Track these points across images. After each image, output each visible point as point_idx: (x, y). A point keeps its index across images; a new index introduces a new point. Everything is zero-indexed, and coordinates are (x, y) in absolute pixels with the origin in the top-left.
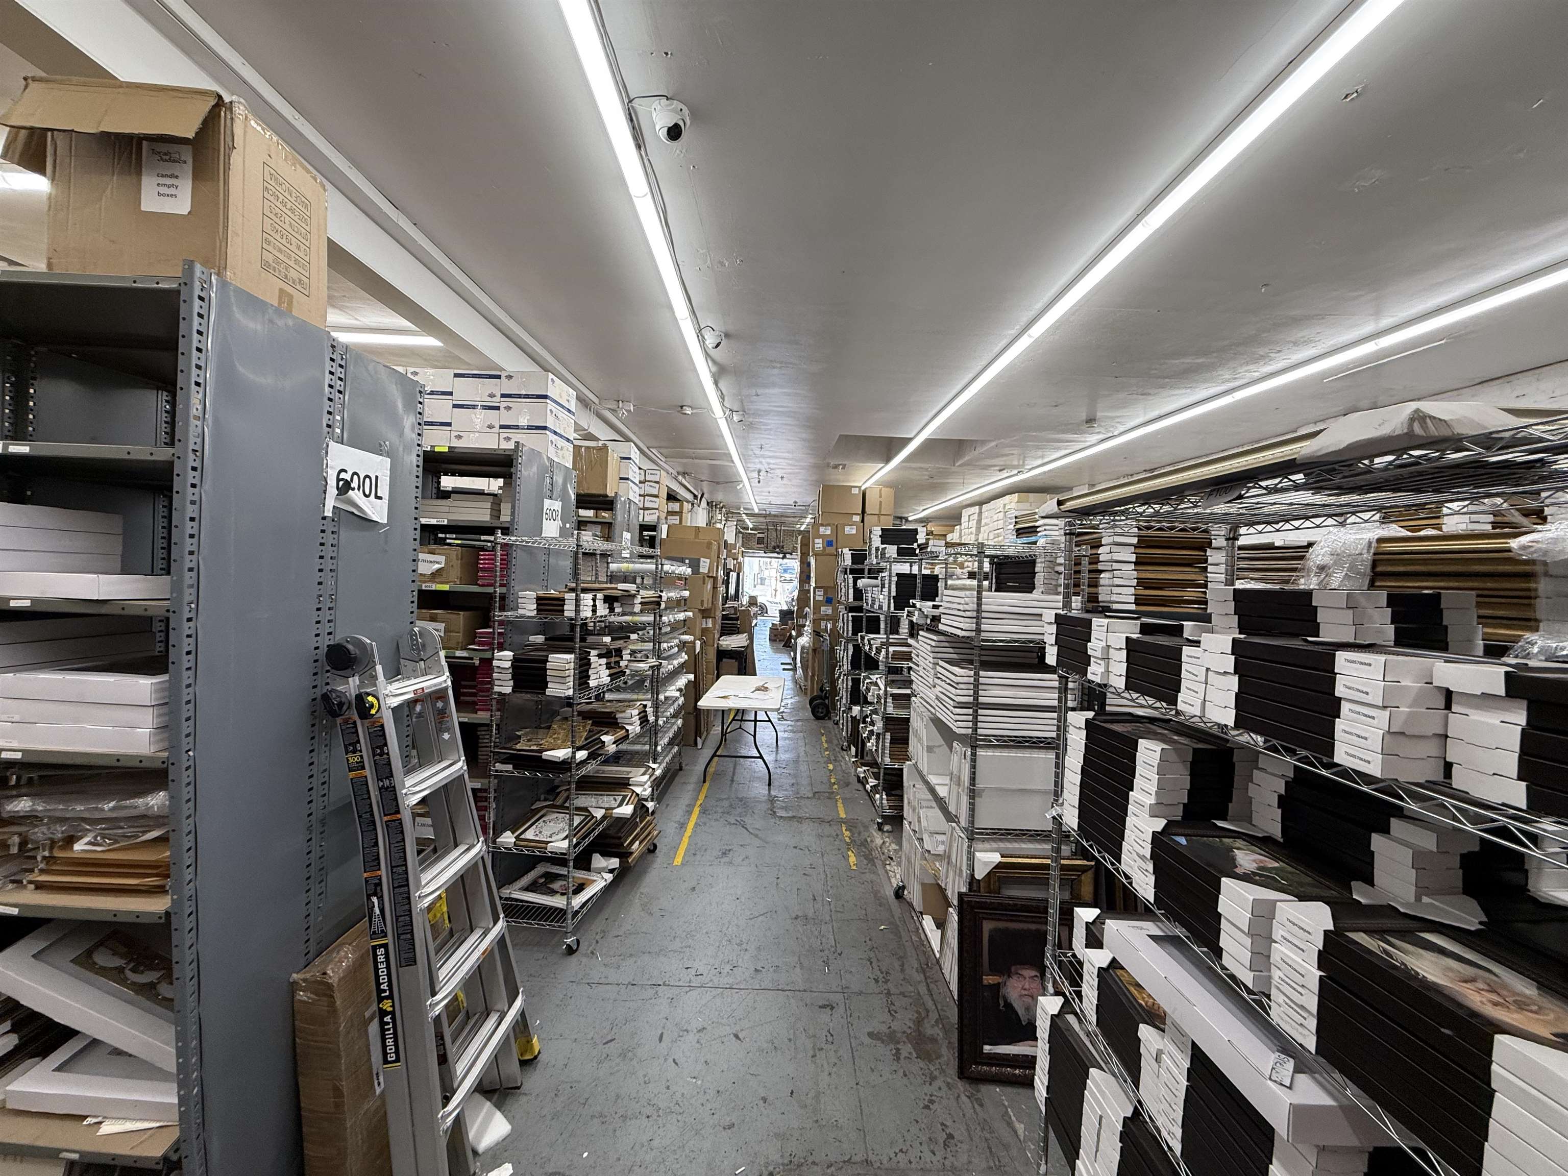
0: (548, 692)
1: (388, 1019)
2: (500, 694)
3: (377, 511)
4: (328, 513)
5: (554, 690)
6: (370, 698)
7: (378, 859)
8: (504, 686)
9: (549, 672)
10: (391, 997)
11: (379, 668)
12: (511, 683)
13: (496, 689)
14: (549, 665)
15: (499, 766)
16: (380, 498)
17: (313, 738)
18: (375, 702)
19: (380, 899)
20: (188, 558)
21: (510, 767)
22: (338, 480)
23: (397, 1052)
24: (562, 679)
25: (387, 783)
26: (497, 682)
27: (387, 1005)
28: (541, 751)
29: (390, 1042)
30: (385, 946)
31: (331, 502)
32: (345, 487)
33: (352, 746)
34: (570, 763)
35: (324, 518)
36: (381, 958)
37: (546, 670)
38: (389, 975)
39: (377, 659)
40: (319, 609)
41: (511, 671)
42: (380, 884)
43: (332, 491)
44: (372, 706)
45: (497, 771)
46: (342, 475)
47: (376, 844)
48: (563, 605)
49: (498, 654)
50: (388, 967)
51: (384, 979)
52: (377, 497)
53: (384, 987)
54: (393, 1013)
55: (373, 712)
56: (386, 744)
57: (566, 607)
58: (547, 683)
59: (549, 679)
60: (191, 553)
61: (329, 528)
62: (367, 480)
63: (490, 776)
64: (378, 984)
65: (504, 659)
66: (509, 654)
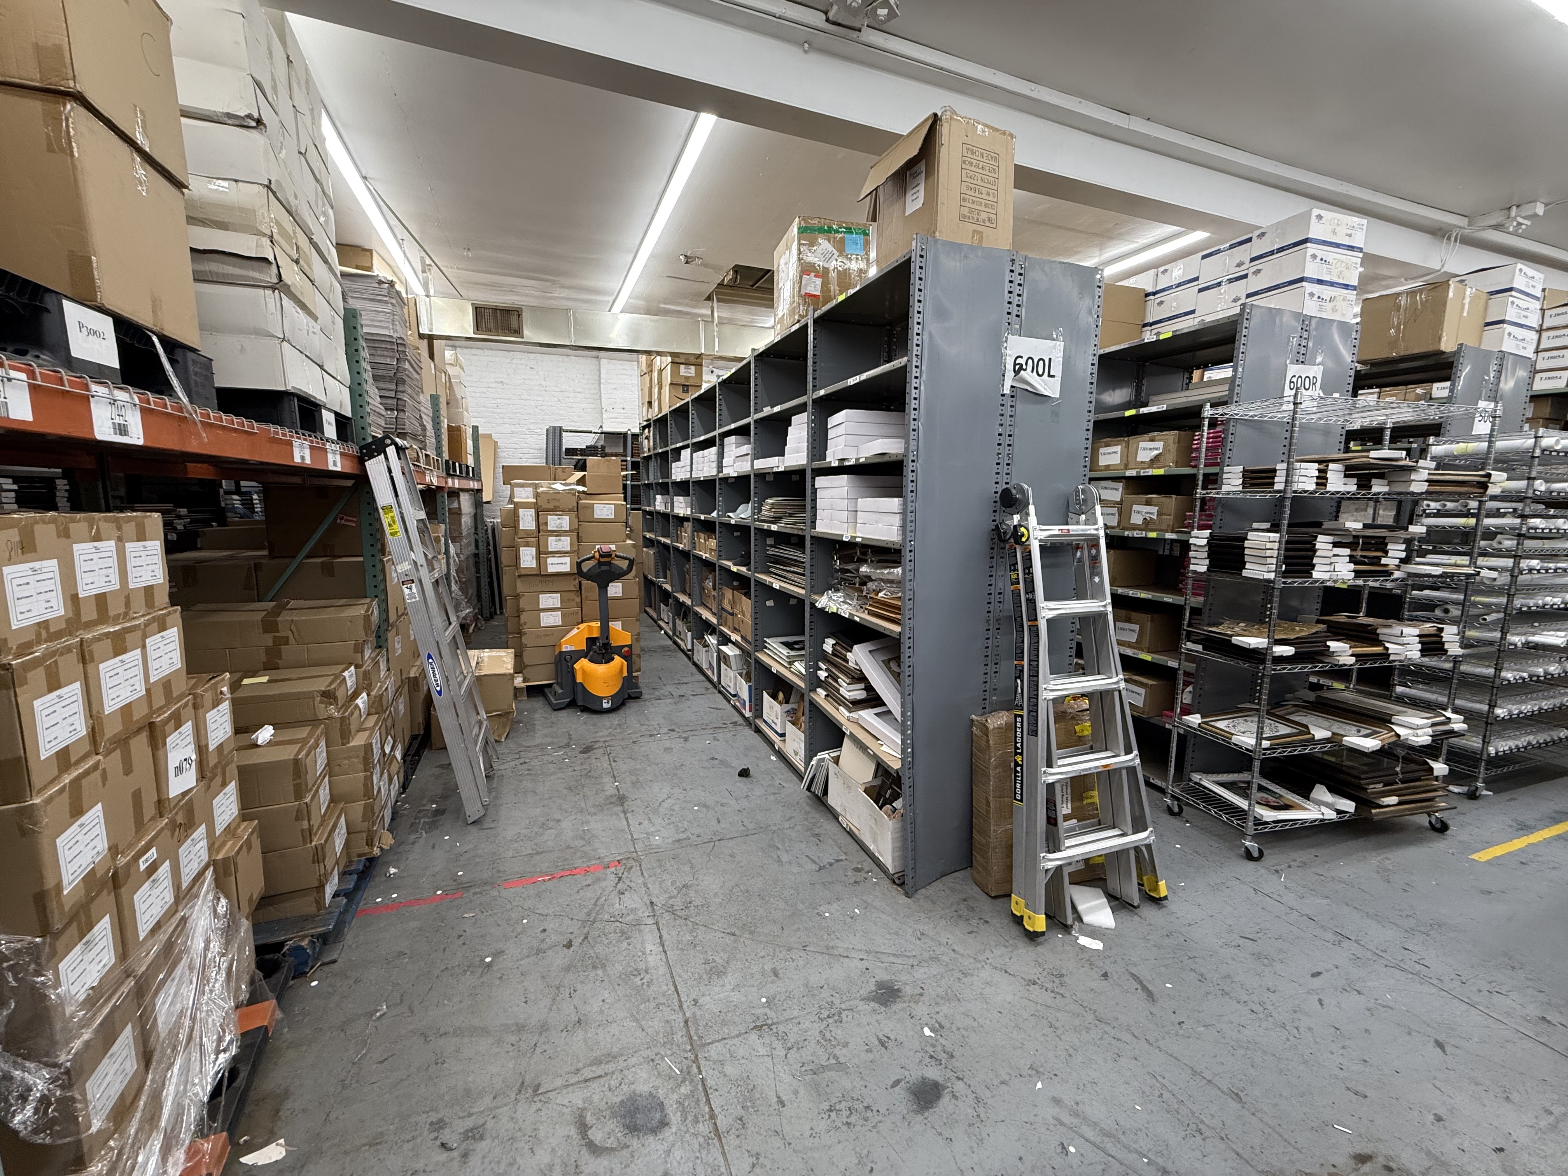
0: (1245, 573)
1: (1018, 769)
2: (1195, 572)
3: (1050, 387)
4: (1007, 391)
5: (1253, 571)
6: (1022, 529)
7: (1023, 652)
8: (1199, 564)
9: (1247, 552)
10: (1021, 754)
11: (1032, 508)
12: (1207, 562)
13: (1192, 567)
14: (1247, 544)
15: (1190, 645)
16: (1053, 376)
17: (992, 558)
18: (1026, 533)
19: (1022, 681)
20: (913, 422)
21: (1199, 648)
22: (1015, 364)
23: (1022, 794)
24: (1262, 559)
25: (1031, 596)
26: (1193, 561)
27: (1019, 759)
28: (1231, 636)
29: (1018, 786)
30: (1022, 716)
31: (1008, 382)
32: (1018, 369)
33: (1013, 567)
34: (1265, 655)
35: (1003, 395)
36: (1019, 725)
37: (1244, 548)
38: (1022, 738)
39: (1031, 501)
40: (998, 464)
41: (1207, 549)
42: (1022, 671)
43: (1010, 374)
44: (1023, 535)
45: (1188, 649)
46: (1019, 361)
47: (1023, 642)
48: (1273, 478)
49: (1195, 532)
50: (1022, 732)
51: (1019, 740)
52: (1049, 376)
53: (1019, 745)
54: (1022, 766)
55: (1024, 539)
56: (1031, 566)
57: (1276, 480)
58: (1245, 563)
59: (1247, 558)
60: (914, 420)
61: (1008, 402)
62: (1041, 363)
63: (1181, 653)
64: (1016, 743)
65: (1200, 538)
66: (1207, 533)
